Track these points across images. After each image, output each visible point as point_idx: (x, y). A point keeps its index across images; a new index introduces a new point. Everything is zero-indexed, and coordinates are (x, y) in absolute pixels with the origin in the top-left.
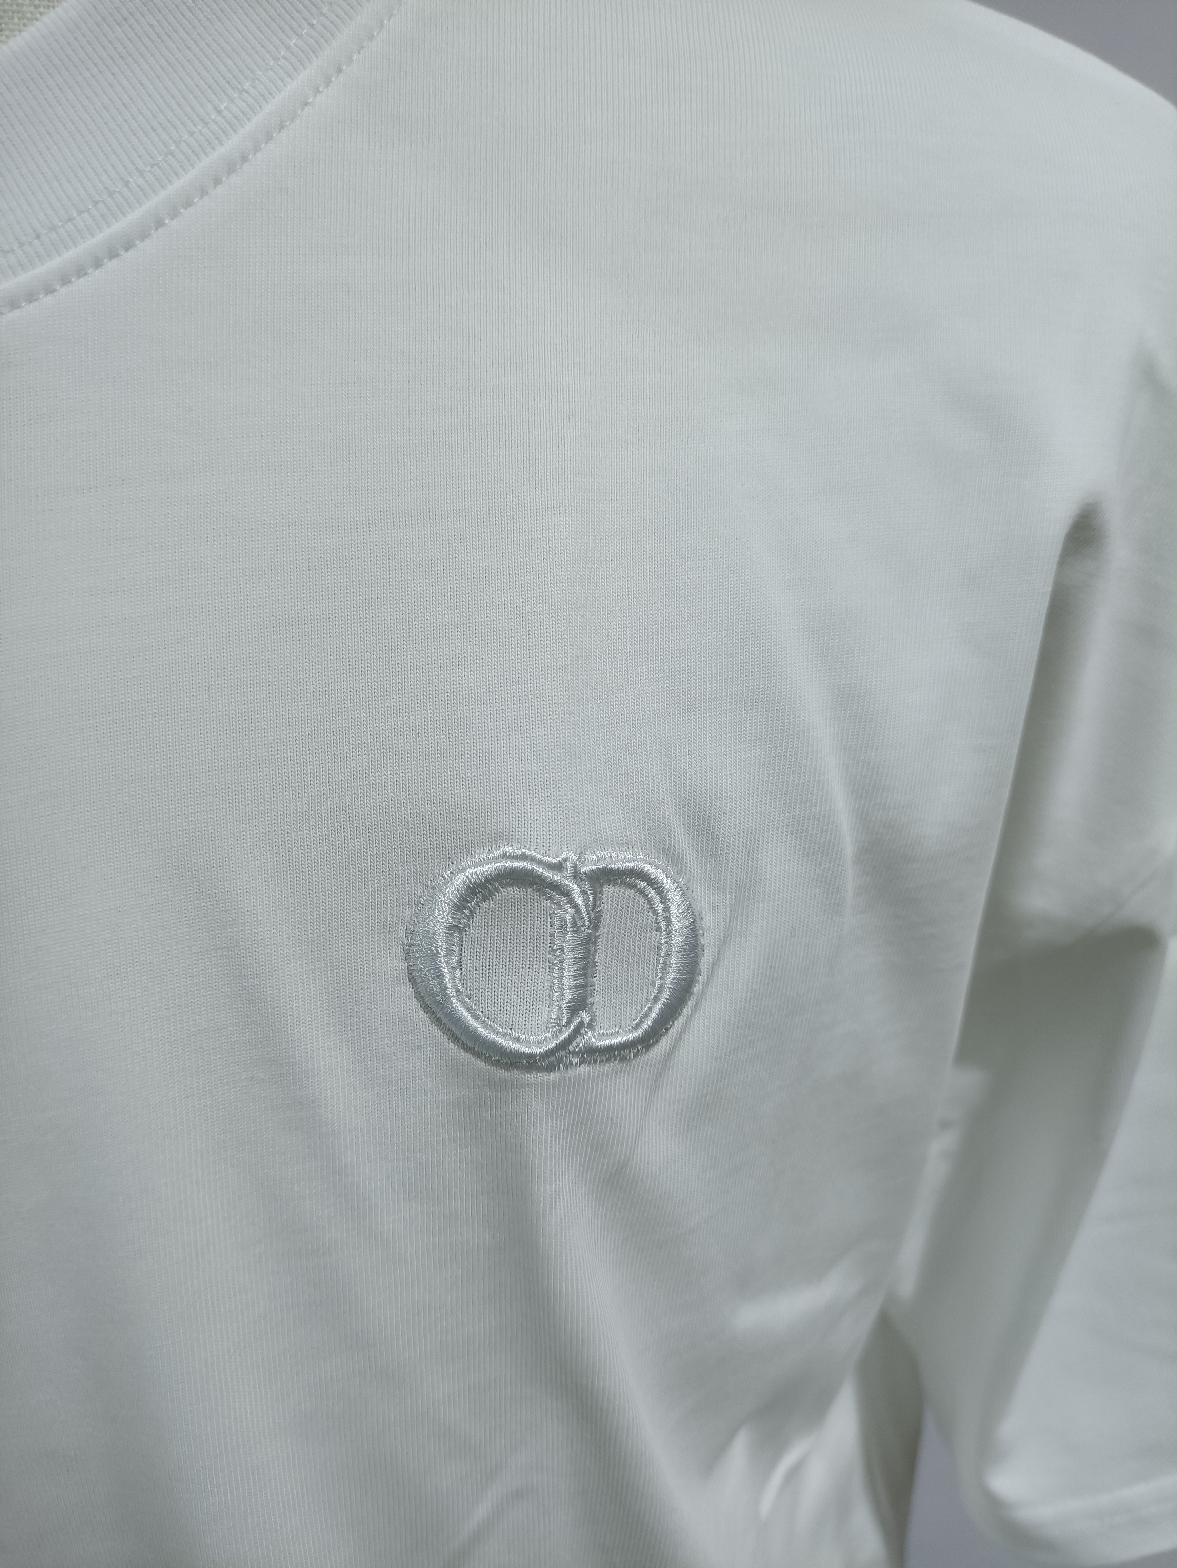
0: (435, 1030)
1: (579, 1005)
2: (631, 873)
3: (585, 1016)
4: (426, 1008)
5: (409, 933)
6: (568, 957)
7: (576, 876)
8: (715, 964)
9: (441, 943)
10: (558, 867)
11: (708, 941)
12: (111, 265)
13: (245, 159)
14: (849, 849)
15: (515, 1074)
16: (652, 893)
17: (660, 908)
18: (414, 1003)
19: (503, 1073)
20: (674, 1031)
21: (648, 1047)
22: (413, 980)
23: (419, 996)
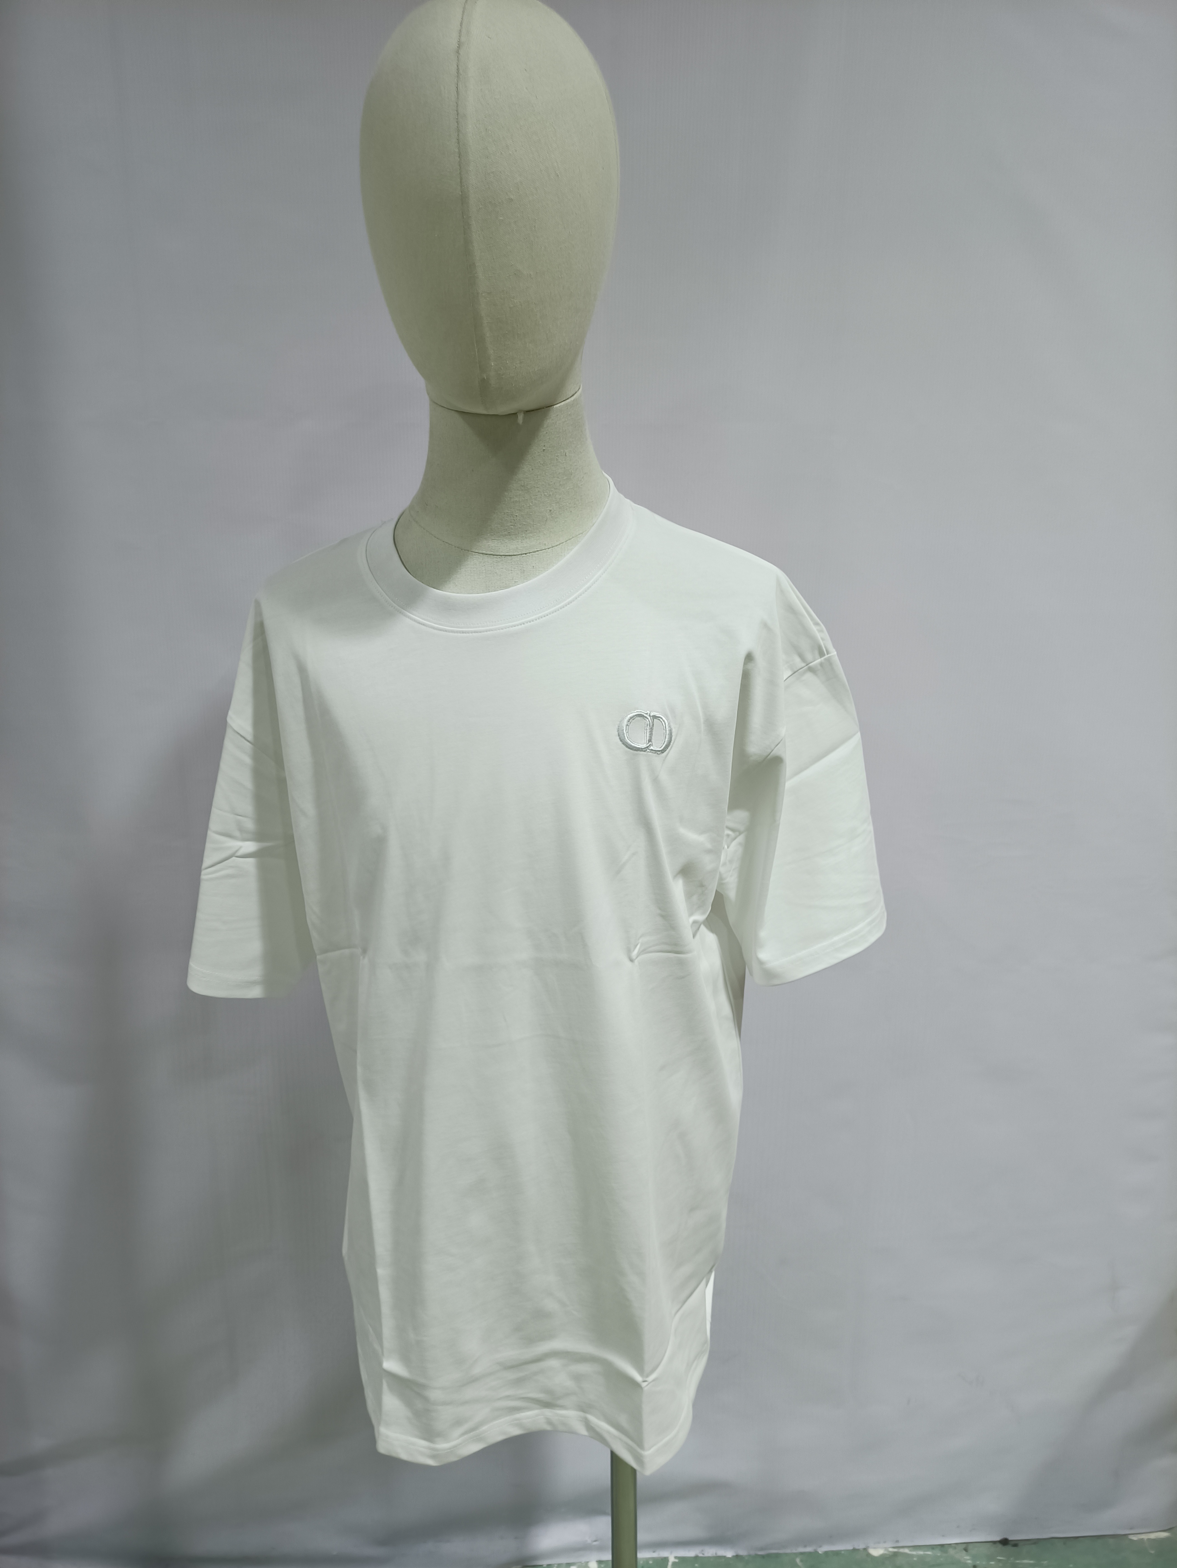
0: (623, 745)
1: (650, 741)
2: (659, 717)
3: (651, 743)
4: (621, 741)
5: (619, 726)
6: (648, 731)
7: (650, 716)
8: (675, 739)
9: (625, 728)
10: (647, 714)
11: (673, 734)
12: (568, 606)
13: (590, 587)
14: (702, 721)
15: (639, 752)
16: (661, 720)
17: (664, 725)
18: (619, 740)
19: (636, 752)
20: (668, 750)
21: (663, 753)
22: (619, 736)
23: (620, 738)
